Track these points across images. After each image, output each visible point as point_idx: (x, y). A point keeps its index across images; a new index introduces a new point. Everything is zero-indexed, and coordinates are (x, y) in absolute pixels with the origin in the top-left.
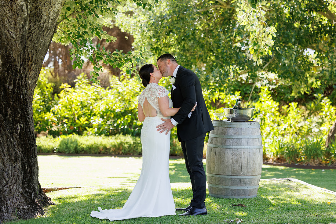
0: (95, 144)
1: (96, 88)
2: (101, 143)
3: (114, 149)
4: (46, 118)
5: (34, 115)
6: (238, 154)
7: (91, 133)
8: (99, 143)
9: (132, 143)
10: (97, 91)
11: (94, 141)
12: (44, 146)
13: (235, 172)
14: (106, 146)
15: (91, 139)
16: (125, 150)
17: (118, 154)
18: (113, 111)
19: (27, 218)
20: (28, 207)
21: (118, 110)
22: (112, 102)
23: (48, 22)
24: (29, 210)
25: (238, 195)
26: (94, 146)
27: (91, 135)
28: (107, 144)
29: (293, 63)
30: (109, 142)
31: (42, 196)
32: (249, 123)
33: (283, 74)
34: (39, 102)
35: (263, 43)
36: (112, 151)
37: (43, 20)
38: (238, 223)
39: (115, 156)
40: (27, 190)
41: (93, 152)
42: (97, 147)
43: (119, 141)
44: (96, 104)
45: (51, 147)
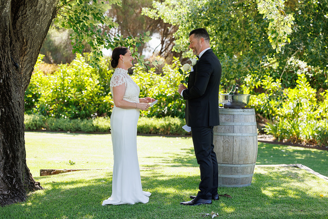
0: (146, 124)
1: (151, 74)
2: (152, 124)
3: (163, 129)
4: (104, 101)
5: (94, 98)
6: (230, 142)
7: (144, 115)
8: (150, 124)
9: (179, 125)
10: (152, 77)
11: (146, 122)
12: (101, 126)
13: (226, 160)
14: (156, 127)
15: (143, 120)
16: (172, 131)
17: (167, 134)
18: (165, 96)
19: (5, 204)
20: (8, 192)
21: (169, 95)
22: (164, 87)
23: (45, 7)
24: (8, 196)
25: (229, 184)
26: (145, 127)
27: (144, 116)
28: (157, 125)
29: (320, 52)
30: (159, 123)
31: (28, 181)
32: (242, 110)
33: (311, 62)
34: (99, 86)
35: (282, 31)
36: (161, 131)
37: (39, 5)
38: (213, 217)
39: (163, 136)
40: (8, 175)
41: (144, 132)
42: (148, 128)
43: (167, 123)
44: (150, 89)
45: (107, 127)
